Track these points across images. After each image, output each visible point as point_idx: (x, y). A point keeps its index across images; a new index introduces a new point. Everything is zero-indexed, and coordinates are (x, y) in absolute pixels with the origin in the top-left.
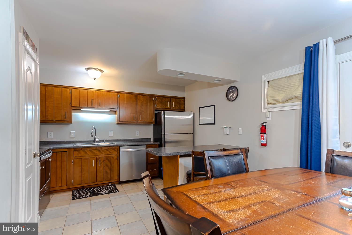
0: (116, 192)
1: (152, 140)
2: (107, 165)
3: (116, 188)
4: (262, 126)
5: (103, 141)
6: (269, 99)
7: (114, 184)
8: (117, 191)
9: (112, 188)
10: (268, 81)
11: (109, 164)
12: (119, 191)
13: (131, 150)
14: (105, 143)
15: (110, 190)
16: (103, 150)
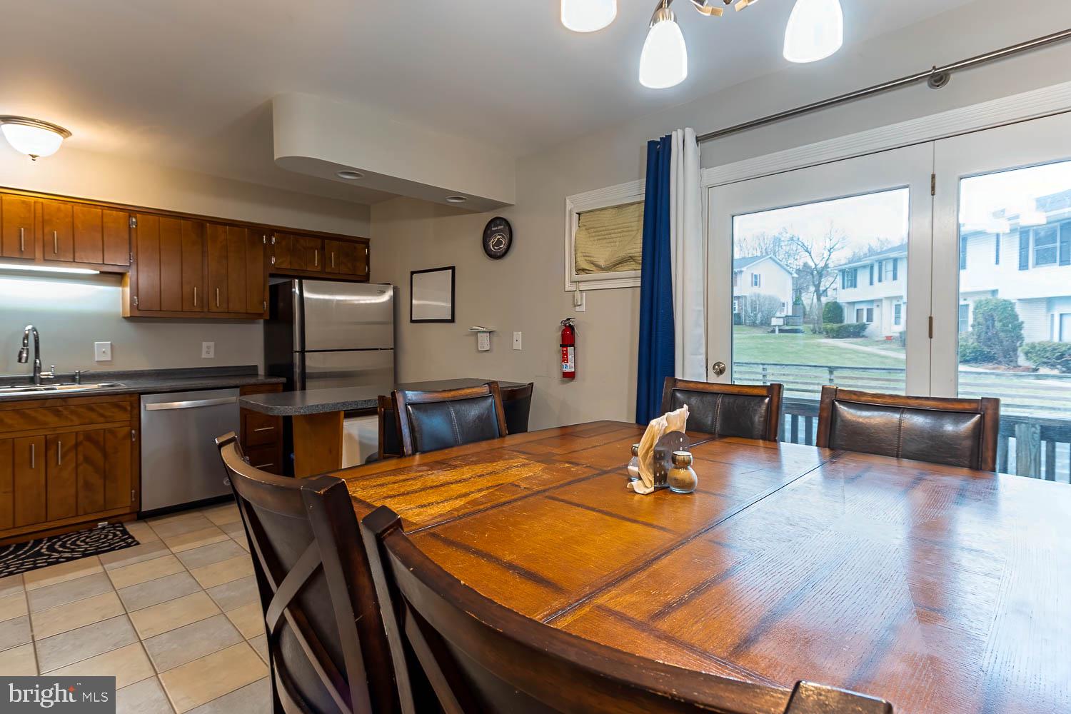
0: (129, 545)
1: (261, 371)
2: (87, 460)
3: (128, 533)
4: (564, 327)
5: (72, 379)
6: (578, 259)
7: (117, 522)
8: (132, 542)
9: (110, 537)
10: (579, 211)
11: (97, 456)
12: (138, 544)
13: (184, 404)
14: (80, 384)
15: (103, 543)
16: (73, 407)
